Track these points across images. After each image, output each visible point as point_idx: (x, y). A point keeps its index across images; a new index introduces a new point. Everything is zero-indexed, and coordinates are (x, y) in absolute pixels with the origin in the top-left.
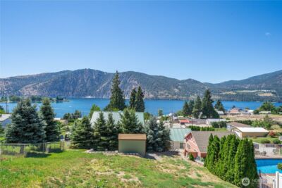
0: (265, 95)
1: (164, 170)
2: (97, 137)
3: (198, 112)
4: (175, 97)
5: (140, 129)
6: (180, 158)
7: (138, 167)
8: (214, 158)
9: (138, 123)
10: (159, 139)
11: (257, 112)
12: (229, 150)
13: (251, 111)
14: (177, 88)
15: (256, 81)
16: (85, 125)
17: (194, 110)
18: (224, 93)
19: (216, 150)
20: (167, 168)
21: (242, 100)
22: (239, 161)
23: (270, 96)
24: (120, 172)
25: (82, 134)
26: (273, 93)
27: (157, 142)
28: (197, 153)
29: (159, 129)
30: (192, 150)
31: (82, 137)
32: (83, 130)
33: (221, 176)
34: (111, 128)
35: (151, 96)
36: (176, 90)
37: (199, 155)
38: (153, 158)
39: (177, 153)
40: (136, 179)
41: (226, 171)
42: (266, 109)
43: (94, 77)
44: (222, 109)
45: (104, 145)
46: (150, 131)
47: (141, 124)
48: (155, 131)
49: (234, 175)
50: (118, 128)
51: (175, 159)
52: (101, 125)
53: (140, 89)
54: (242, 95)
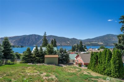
0: (101, 43)
1: (69, 71)
2: (34, 57)
3: (78, 49)
4: (68, 45)
5: (55, 53)
6: (75, 66)
7: (55, 70)
8: (95, 63)
9: (54, 50)
10: (64, 57)
11: (99, 50)
12: (105, 57)
13: (97, 49)
14: (69, 41)
15: (97, 39)
16: (28, 51)
17: (76, 49)
18: (86, 43)
19: (96, 59)
20: (70, 70)
21: (93, 46)
22: (114, 63)
23: (102, 44)
24: (44, 73)
25: (27, 56)
26: (103, 43)
27: (63, 59)
28: (82, 63)
29: (64, 53)
30: (79, 62)
31: (26, 58)
32: (27, 54)
33: (101, 73)
34: (41, 53)
35: (59, 45)
36: (69, 42)
37: (83, 64)
38: (62, 66)
39: (73, 64)
40: (54, 77)
41: (104, 69)
42: (102, 48)
43: (37, 38)
44: (86, 49)
45: (38, 61)
46: (60, 54)
47: (55, 51)
48: (62, 54)
49: (111, 71)
50: (45, 53)
51: (72, 66)
52: (36, 52)
53: (55, 40)
54: (93, 44)
